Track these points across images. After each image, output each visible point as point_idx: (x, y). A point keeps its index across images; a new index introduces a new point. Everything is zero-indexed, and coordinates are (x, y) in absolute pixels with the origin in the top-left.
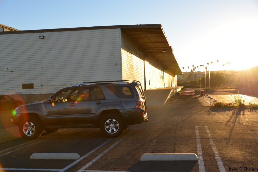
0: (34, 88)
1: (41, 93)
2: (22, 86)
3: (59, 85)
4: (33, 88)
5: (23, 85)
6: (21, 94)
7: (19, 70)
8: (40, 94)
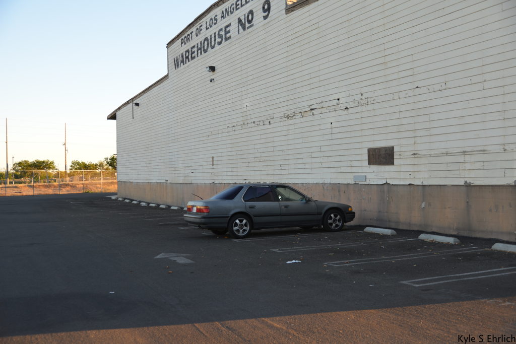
0: (396, 162)
1: (413, 183)
2: (367, 158)
3: (464, 152)
4: (392, 163)
5: (369, 150)
6: (364, 183)
7: (362, 102)
8: (409, 185)
